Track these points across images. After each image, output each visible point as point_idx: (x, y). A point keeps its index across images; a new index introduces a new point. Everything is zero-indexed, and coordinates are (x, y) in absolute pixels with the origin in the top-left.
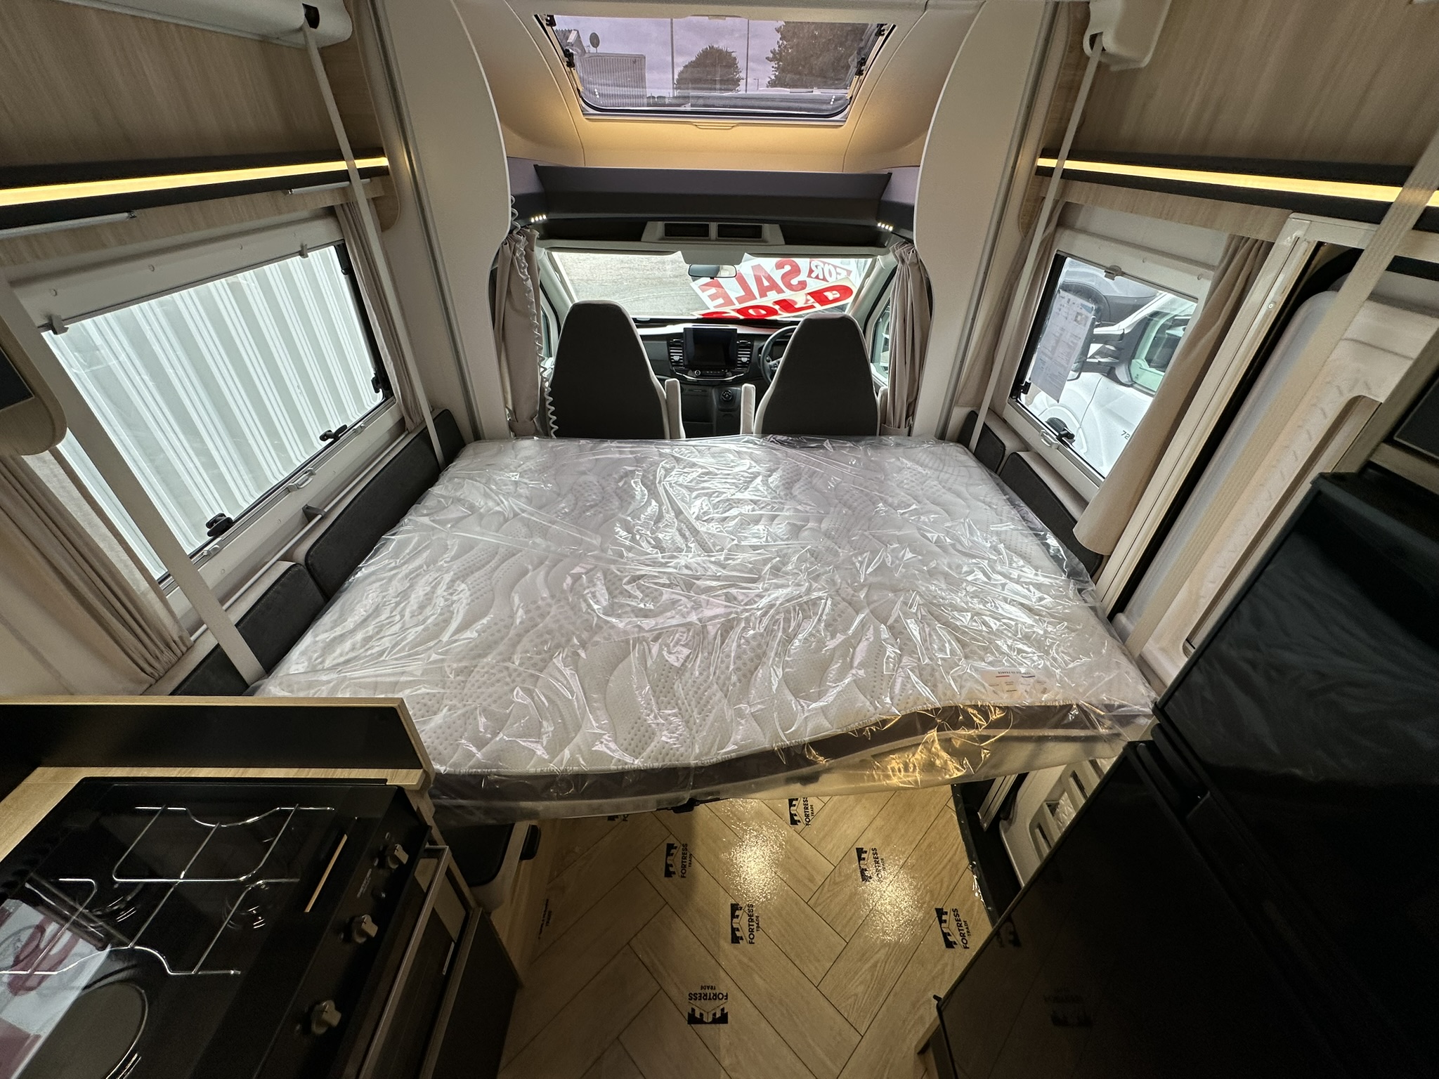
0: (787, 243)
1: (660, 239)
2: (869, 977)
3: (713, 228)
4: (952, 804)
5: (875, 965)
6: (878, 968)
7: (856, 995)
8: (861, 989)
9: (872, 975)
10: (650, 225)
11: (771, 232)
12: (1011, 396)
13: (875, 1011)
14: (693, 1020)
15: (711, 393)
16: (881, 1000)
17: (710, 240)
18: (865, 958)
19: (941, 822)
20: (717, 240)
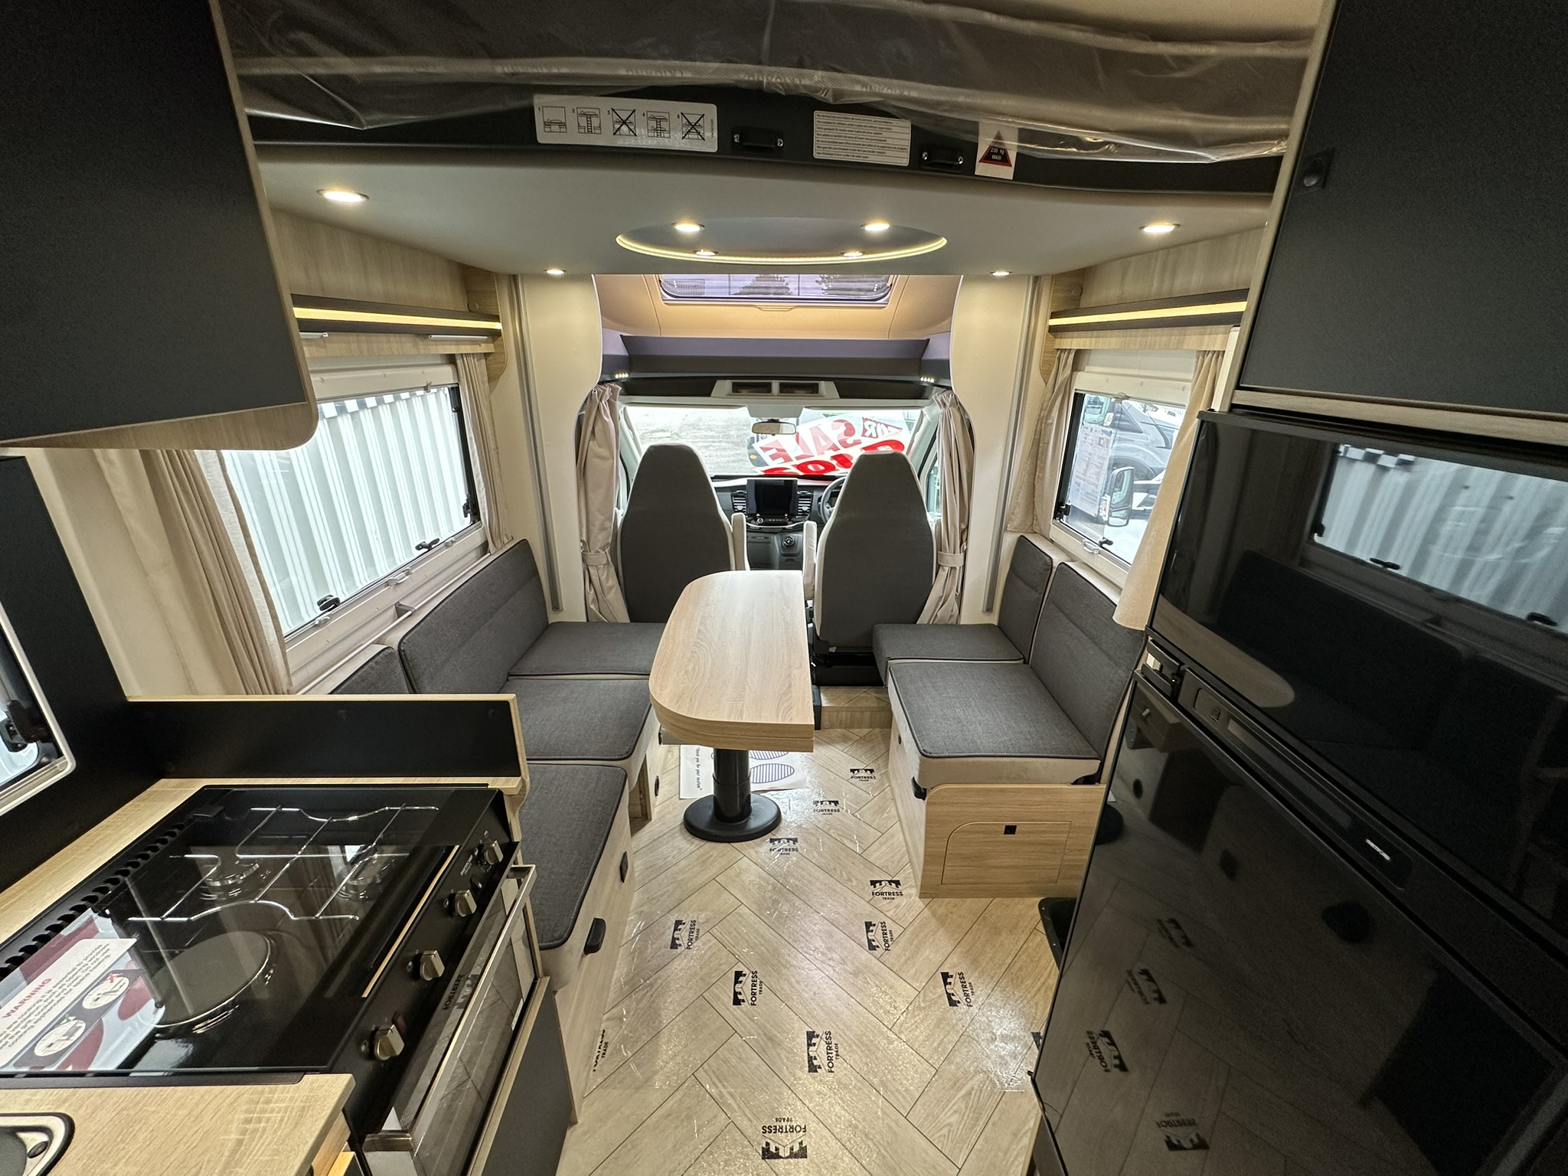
0: (842, 396)
1: (729, 395)
2: (963, 1106)
3: (775, 385)
4: (1041, 927)
5: (969, 1093)
6: (973, 1096)
7: (950, 1125)
8: (953, 1119)
9: (967, 1103)
10: (719, 383)
11: (827, 388)
12: (1054, 518)
13: (973, 1142)
14: (768, 1154)
15: (774, 540)
16: (979, 1129)
17: (772, 395)
18: (958, 1085)
19: (1032, 944)
20: (778, 395)
